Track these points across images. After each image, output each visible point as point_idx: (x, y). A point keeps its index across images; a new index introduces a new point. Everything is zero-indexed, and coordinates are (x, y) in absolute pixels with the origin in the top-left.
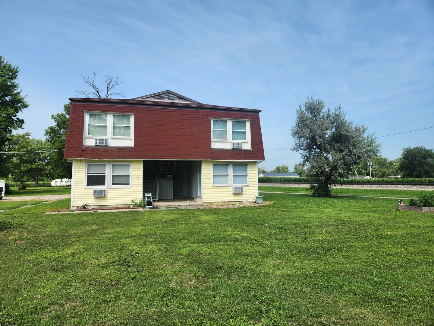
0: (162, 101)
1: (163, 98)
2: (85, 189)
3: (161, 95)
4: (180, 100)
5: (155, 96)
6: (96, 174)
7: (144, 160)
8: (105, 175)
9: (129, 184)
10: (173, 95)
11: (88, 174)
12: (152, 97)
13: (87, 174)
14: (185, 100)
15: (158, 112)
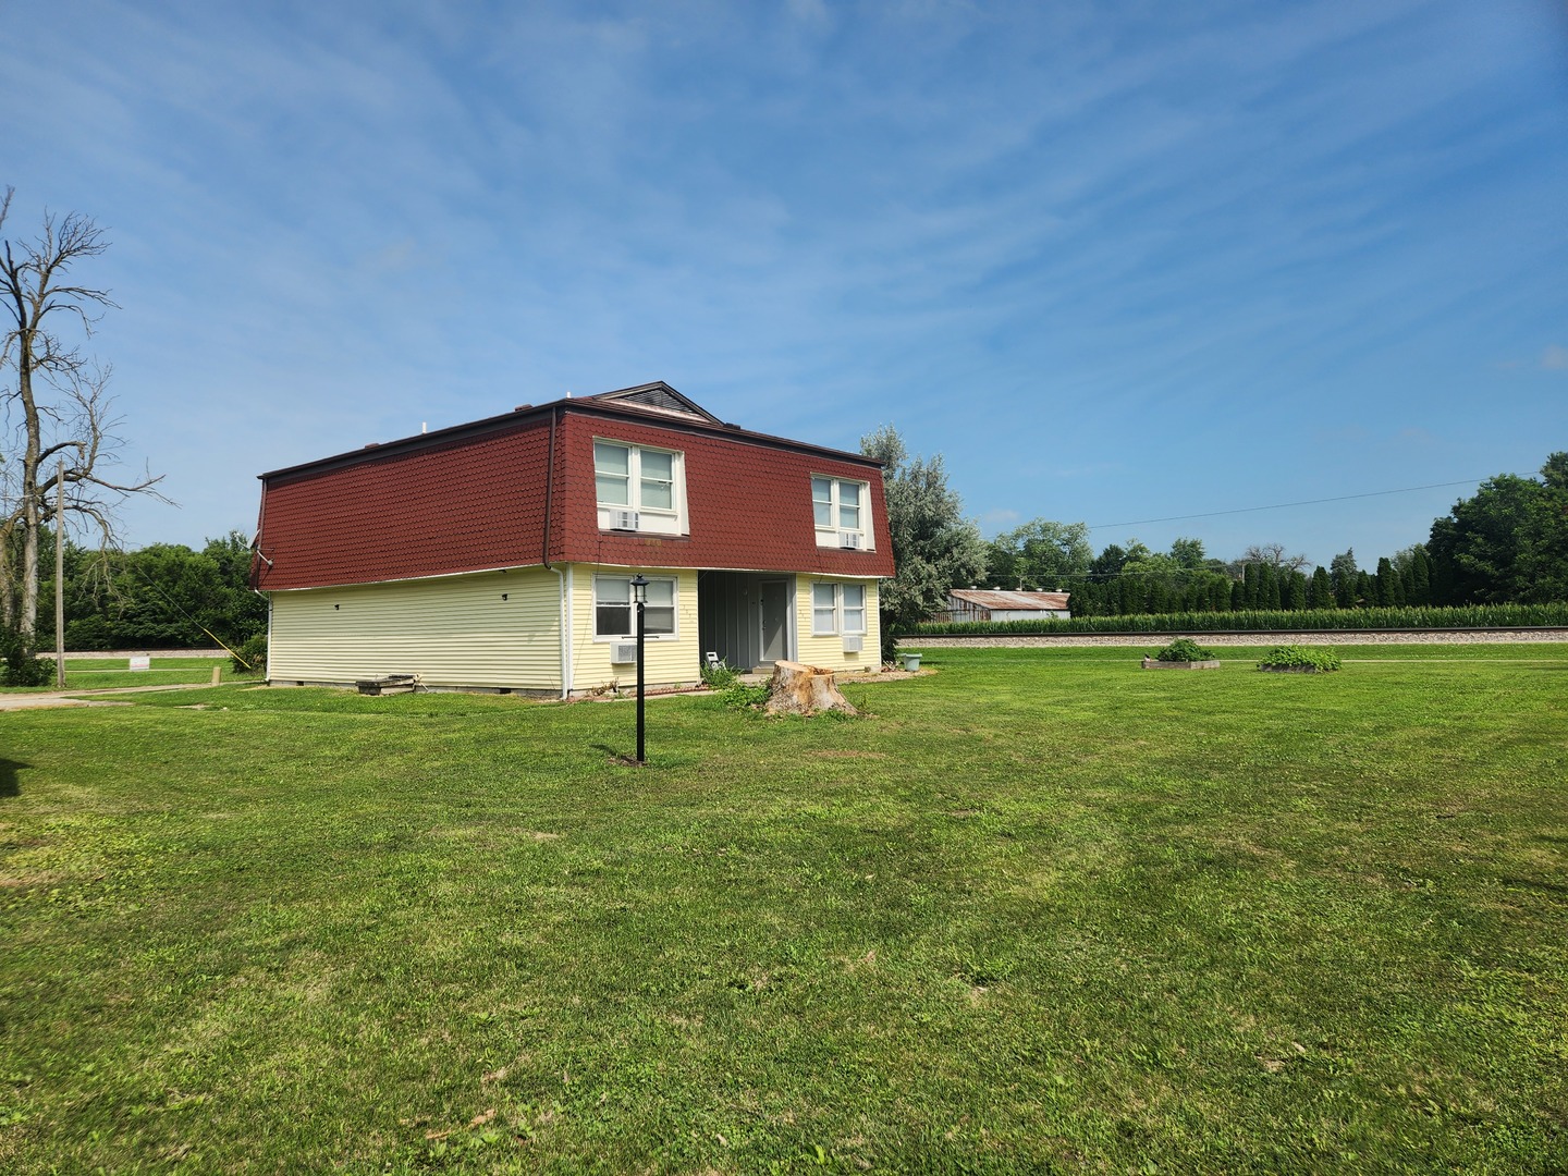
0: (648, 408)
1: (650, 402)
2: (594, 644)
3: (645, 393)
4: (682, 411)
5: (634, 394)
6: (610, 603)
7: (699, 571)
8: (629, 608)
9: (671, 631)
10: (670, 395)
11: (598, 603)
12: (628, 396)
13: (595, 606)
14: (695, 412)
15: (726, 451)
